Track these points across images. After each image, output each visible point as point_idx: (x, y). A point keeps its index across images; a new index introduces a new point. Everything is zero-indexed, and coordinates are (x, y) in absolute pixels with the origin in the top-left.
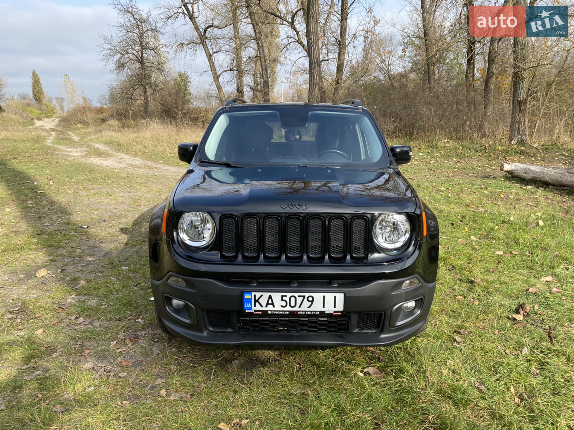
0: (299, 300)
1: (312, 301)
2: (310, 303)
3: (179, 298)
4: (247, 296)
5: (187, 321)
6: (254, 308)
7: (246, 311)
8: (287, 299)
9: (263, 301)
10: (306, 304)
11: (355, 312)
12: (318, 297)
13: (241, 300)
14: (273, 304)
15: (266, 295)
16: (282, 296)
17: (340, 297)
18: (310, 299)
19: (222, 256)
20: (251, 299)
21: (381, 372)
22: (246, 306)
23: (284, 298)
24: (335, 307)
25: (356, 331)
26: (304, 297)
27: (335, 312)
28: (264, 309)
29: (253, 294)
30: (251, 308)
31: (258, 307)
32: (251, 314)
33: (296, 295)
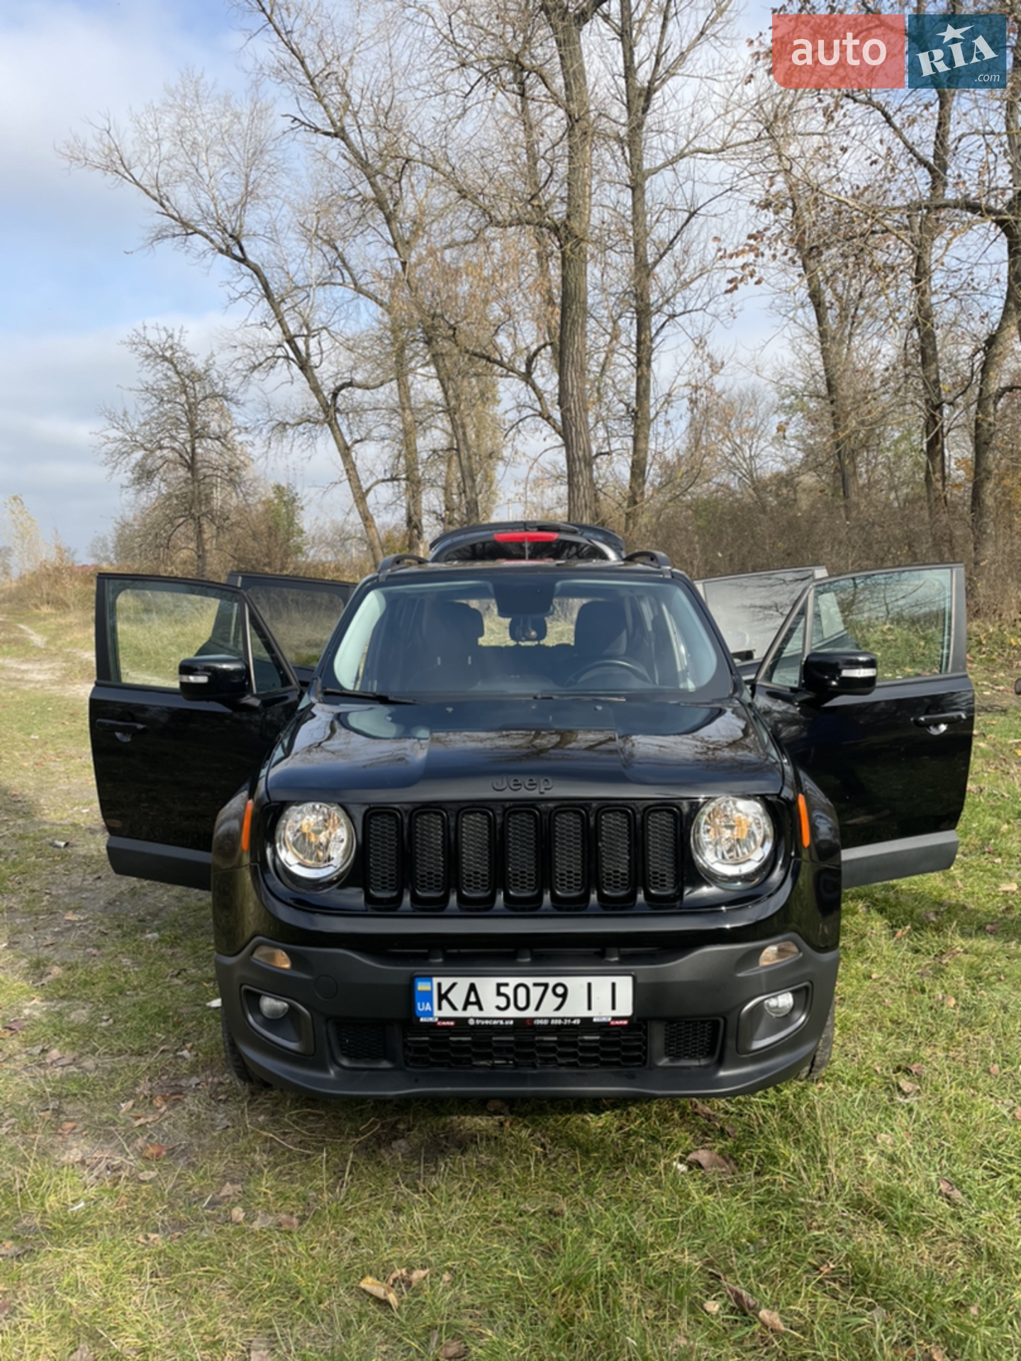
1: (564, 996)
2: (560, 1000)
3: (277, 994)
4: (422, 986)
5: (293, 1046)
11: (659, 1019)
12: (576, 985)
13: (409, 995)
16: (499, 985)
18: (560, 990)
19: (369, 899)
20: (431, 992)
21: (727, 1162)
22: (421, 1007)
25: (664, 1062)
26: (546, 986)
27: (614, 1018)
30: (430, 1014)
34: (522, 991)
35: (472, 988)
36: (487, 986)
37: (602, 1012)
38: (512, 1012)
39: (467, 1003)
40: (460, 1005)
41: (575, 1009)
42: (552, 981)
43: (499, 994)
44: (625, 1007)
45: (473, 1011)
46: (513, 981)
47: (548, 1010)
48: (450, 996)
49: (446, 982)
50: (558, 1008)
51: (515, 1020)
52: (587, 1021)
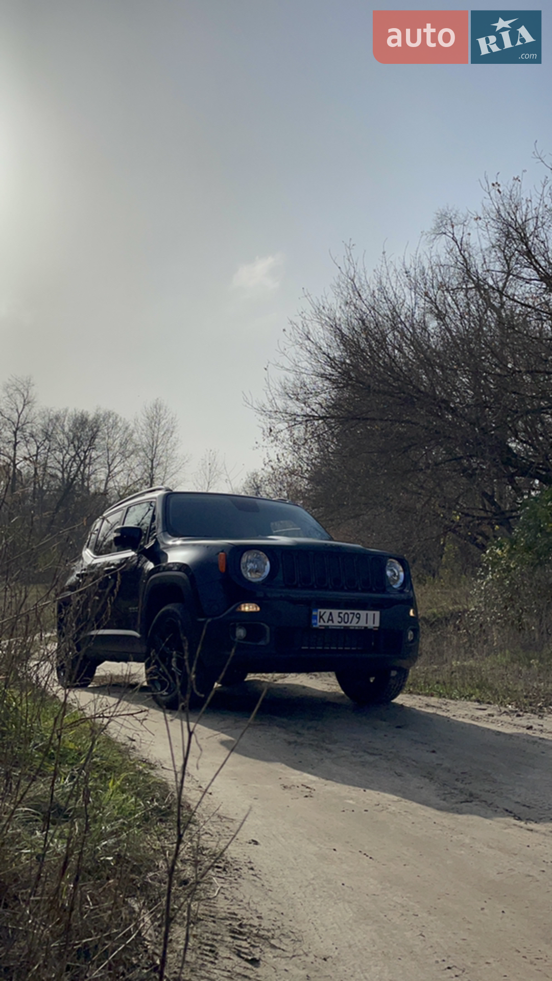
0: (351, 616)
1: (359, 618)
4: (314, 613)
6: (319, 624)
7: (314, 626)
8: (342, 615)
9: (326, 617)
10: (355, 620)
12: (363, 613)
14: (332, 620)
15: (328, 611)
16: (340, 613)
17: (377, 613)
20: (316, 616)
22: (314, 621)
23: (341, 615)
24: (374, 623)
26: (354, 614)
28: (326, 624)
29: (319, 610)
30: (316, 624)
31: (322, 623)
32: (317, 629)
33: (349, 612)
34: (346, 616)
35: (331, 614)
36: (335, 612)
37: (370, 625)
38: (343, 624)
39: (329, 620)
40: (326, 621)
41: (362, 624)
42: (356, 612)
43: (339, 616)
44: (377, 624)
45: (330, 623)
46: (344, 612)
47: (354, 624)
48: (324, 617)
49: (322, 611)
50: (357, 623)
51: (345, 627)
52: (366, 628)
